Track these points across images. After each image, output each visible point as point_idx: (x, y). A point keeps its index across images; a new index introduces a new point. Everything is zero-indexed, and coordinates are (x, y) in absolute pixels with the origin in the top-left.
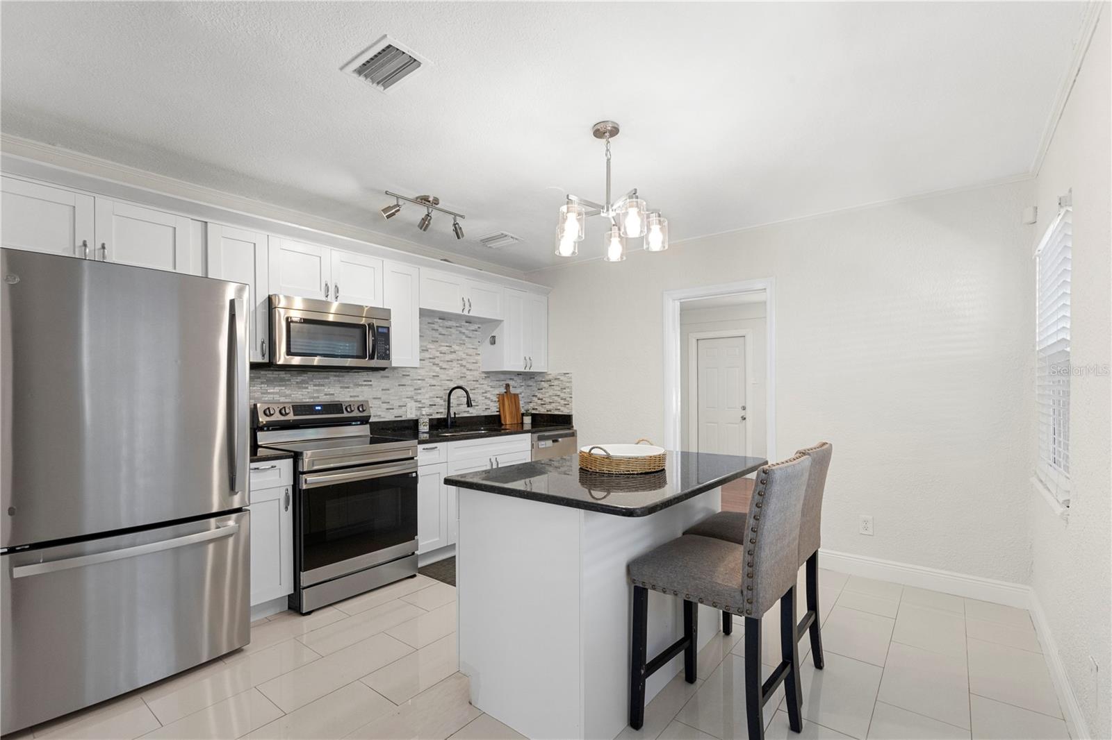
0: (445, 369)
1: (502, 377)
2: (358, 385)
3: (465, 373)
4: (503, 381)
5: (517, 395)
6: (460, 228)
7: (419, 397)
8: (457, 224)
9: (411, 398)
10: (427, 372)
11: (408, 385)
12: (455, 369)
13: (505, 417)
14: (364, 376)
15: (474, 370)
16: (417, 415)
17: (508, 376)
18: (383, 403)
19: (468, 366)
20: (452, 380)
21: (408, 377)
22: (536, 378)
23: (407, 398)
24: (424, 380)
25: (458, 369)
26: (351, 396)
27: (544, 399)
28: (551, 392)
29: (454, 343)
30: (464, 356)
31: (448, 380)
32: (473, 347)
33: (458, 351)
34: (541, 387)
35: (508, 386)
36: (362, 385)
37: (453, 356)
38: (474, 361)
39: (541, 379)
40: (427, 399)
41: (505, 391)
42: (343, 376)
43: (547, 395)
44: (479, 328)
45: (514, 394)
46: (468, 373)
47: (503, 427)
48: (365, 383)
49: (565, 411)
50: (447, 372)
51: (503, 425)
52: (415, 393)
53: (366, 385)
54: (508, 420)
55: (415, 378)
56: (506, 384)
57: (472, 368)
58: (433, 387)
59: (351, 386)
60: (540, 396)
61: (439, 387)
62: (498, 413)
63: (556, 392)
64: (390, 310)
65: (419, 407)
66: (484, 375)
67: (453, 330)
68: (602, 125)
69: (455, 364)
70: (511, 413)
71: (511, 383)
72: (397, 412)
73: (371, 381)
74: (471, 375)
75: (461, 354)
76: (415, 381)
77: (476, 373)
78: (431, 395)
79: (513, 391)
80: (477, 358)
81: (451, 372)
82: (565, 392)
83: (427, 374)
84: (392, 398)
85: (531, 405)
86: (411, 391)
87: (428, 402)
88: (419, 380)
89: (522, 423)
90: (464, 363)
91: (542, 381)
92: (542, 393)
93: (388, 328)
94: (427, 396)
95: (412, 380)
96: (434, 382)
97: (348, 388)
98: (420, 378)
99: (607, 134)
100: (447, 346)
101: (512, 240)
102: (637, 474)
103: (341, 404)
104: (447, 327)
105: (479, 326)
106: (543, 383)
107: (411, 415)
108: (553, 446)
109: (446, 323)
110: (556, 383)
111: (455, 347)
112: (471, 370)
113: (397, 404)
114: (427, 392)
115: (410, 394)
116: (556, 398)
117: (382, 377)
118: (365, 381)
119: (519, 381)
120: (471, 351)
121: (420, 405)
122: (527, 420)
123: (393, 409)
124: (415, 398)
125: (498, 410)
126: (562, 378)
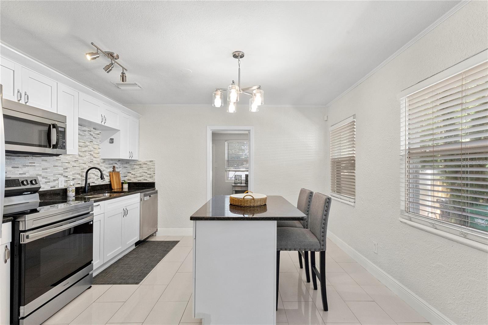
0: (82, 156)
1: (111, 162)
2: (25, 166)
3: (92, 159)
4: (112, 164)
5: (119, 172)
6: (126, 77)
7: (66, 174)
8: (124, 73)
9: (62, 174)
10: (71, 158)
11: (59, 166)
12: (87, 157)
13: (114, 185)
14: (30, 159)
15: (97, 158)
16: (65, 186)
17: (114, 162)
18: (42, 178)
19: (94, 155)
20: (85, 163)
21: (60, 161)
22: (130, 163)
23: (59, 174)
24: (69, 163)
25: (89, 157)
26: (20, 174)
27: (136, 175)
28: (141, 170)
29: (87, 141)
30: (92, 149)
31: (83, 163)
32: (97, 144)
33: (89, 146)
34: (134, 168)
35: (114, 167)
36: (28, 166)
37: (86, 149)
38: (98, 152)
39: (134, 163)
40: (71, 175)
41: (113, 170)
42: (14, 159)
43: (138, 172)
44: (100, 133)
45: (118, 172)
46: (94, 159)
47: (113, 191)
48: (30, 164)
49: (150, 180)
50: (83, 159)
51: (113, 189)
52: (64, 172)
53: (30, 166)
54: (115, 187)
55: (64, 162)
56: (113, 166)
57: (97, 157)
58: (75, 168)
59: (20, 166)
60: (133, 172)
61: (78, 168)
62: (109, 183)
63: (144, 171)
64: (66, 116)
65: (66, 181)
66: (102, 161)
67: (86, 133)
68: (238, 53)
69: (87, 154)
70: (117, 182)
71: (116, 166)
72: (52, 184)
73: (34, 163)
74: (96, 161)
75: (91, 148)
76: (64, 164)
77: (98, 159)
78: (74, 173)
79: (117, 170)
80: (99, 150)
81: (85, 159)
82: (150, 171)
83: (71, 159)
84: (49, 175)
85: (127, 178)
86: (62, 170)
87: (72, 177)
88: (66, 163)
89: (122, 188)
90: (92, 153)
91: (135, 165)
92: (134, 171)
93: (65, 128)
94: (71, 173)
95: (62, 163)
96: (75, 164)
97: (18, 167)
98: (67, 161)
99: (239, 57)
100: (83, 142)
101: (139, 87)
102: (263, 205)
103: (18, 180)
104: (83, 131)
105: (100, 132)
106: (135, 166)
107: (61, 185)
108: (150, 199)
109: (83, 128)
110: (144, 166)
111: (88, 144)
112: (96, 157)
113: (52, 178)
114: (71, 171)
115: (62, 172)
116: (144, 174)
117: (43, 160)
118: (30, 163)
119: (119, 164)
120: (96, 146)
121: (67, 179)
122: (126, 186)
123: (49, 182)
124: (64, 174)
125: (109, 181)
126: (148, 163)
